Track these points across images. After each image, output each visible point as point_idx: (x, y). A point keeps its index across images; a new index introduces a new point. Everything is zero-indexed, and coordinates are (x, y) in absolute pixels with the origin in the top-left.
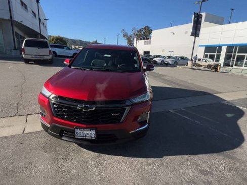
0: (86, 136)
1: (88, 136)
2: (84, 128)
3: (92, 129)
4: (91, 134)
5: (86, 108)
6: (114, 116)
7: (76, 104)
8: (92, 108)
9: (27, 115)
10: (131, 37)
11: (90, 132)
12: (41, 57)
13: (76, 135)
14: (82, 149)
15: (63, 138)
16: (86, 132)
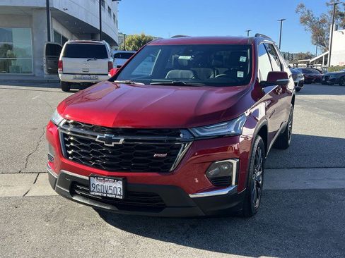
0: (107, 193)
1: (110, 192)
2: (105, 177)
3: (116, 178)
4: (115, 188)
5: (109, 140)
6: (157, 158)
7: (95, 134)
8: (118, 141)
9: (39, 173)
10: (324, 21)
11: (113, 185)
12: (92, 76)
13: (92, 189)
14: (107, 224)
15: (74, 198)
16: (107, 184)
